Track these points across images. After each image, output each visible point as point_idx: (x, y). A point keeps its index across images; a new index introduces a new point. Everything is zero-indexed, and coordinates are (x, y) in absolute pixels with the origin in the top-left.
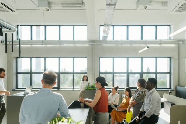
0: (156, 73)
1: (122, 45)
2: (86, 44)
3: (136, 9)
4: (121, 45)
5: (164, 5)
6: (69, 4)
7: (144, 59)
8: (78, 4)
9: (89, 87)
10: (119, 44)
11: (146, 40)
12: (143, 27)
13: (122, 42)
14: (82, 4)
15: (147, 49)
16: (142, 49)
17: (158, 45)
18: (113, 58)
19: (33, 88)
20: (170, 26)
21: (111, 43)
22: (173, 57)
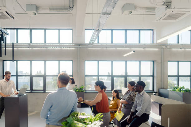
0: (140, 76)
1: (108, 49)
2: (72, 48)
3: (121, 13)
4: (106, 49)
5: (148, 11)
6: (56, 9)
7: (128, 62)
8: (65, 8)
9: (77, 89)
10: (104, 48)
11: (130, 44)
12: (128, 31)
13: (106, 46)
14: (69, 9)
15: (133, 53)
16: (127, 53)
17: (142, 49)
18: (98, 61)
19: (27, 91)
20: (153, 30)
21: (96, 46)
22: (156, 61)
